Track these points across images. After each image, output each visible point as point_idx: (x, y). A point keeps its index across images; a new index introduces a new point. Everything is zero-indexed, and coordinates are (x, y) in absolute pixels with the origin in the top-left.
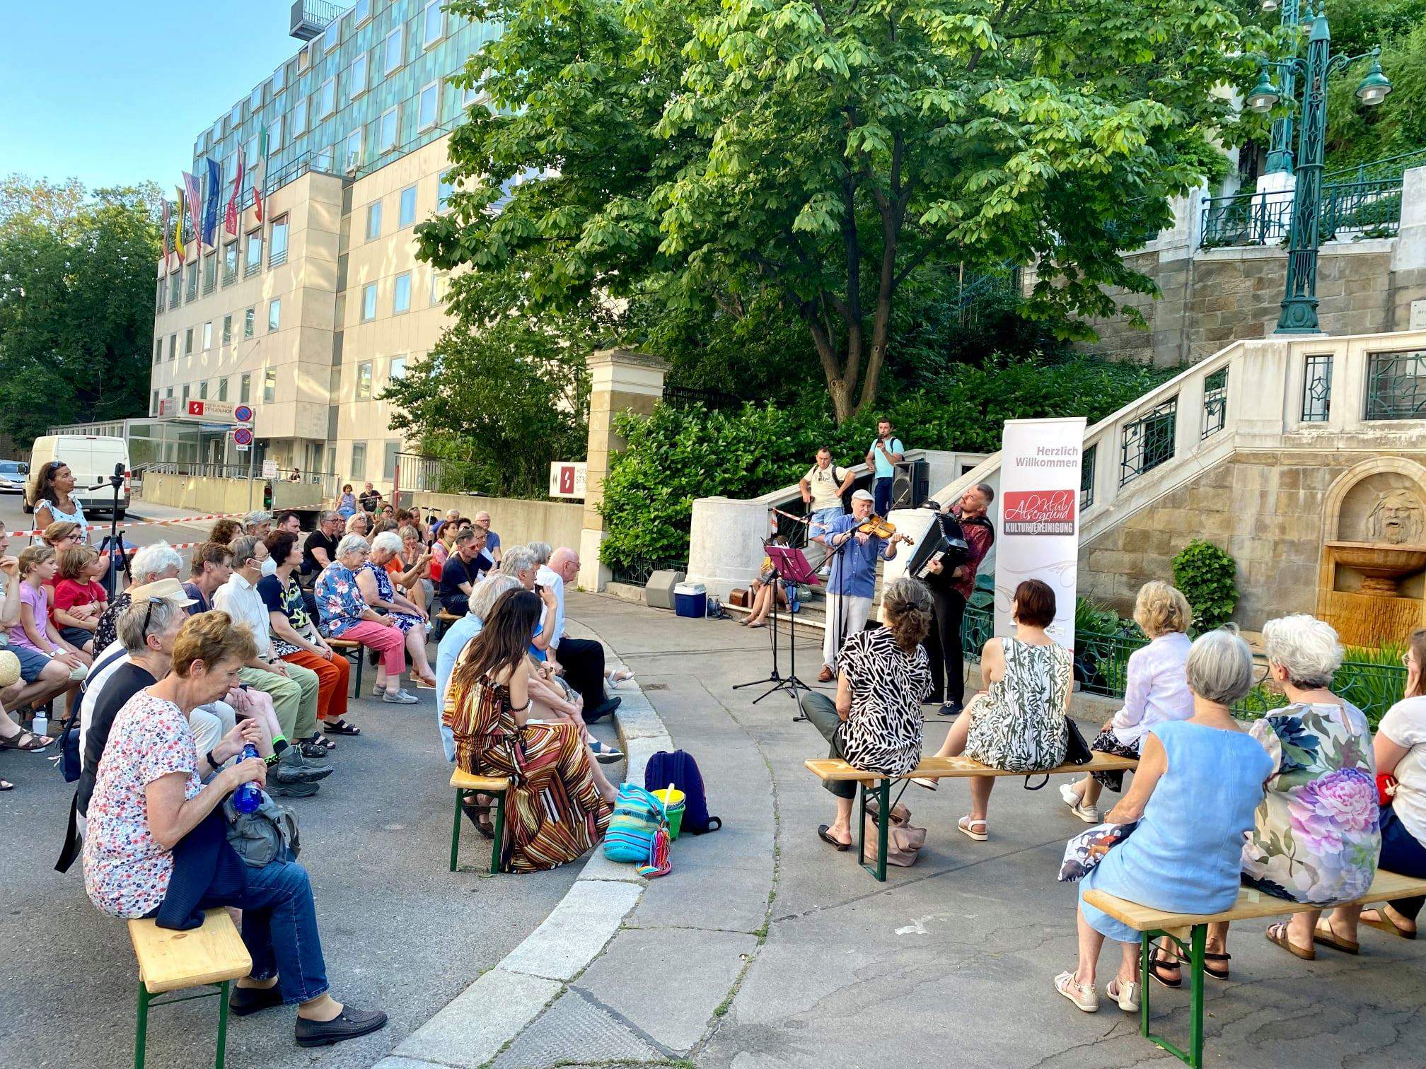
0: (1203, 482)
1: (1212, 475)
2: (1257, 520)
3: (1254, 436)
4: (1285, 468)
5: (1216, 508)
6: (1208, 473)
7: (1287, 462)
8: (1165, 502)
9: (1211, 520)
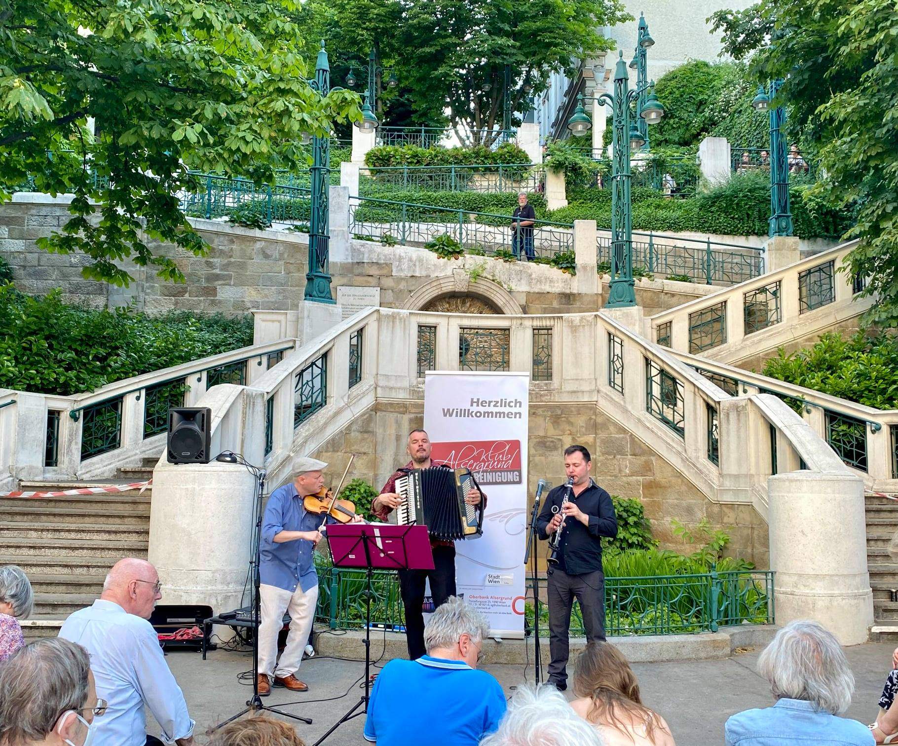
0: (354, 427)
1: (360, 422)
2: (395, 460)
3: (391, 388)
4: (412, 416)
5: (363, 450)
6: (357, 419)
7: (413, 410)
8: (327, 447)
9: (361, 461)
